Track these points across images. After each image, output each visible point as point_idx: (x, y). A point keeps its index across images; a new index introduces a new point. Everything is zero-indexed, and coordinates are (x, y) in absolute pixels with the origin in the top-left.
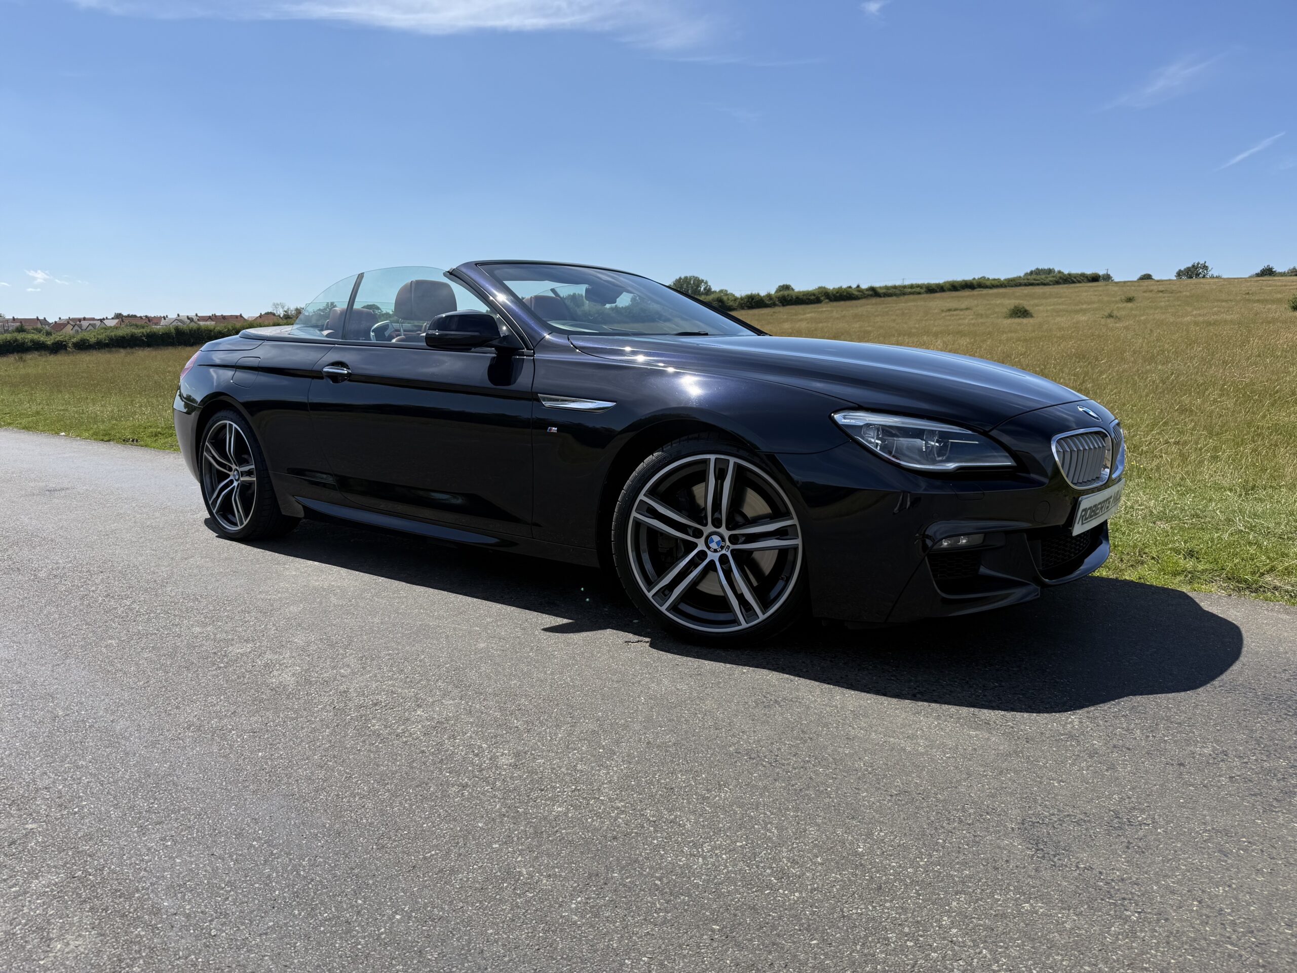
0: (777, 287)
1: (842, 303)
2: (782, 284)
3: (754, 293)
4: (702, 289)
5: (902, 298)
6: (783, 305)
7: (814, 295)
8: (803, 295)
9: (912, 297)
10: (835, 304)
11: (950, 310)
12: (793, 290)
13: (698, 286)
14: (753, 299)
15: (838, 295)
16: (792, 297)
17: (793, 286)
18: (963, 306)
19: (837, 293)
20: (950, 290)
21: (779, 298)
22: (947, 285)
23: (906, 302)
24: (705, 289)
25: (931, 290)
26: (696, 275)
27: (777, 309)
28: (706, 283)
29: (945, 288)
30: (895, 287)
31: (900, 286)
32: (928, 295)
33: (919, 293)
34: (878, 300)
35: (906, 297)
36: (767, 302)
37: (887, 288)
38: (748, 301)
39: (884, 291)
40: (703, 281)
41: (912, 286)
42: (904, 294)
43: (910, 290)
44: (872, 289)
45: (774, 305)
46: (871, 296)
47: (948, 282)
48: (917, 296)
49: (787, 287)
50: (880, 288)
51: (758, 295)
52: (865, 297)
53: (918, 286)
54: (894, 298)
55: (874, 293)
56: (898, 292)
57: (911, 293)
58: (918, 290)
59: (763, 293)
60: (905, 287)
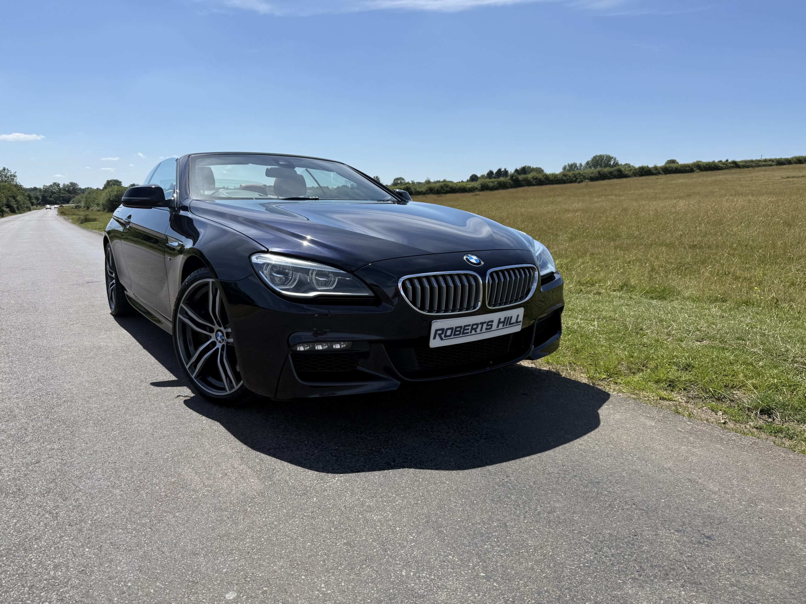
0: (666, 161)
1: (710, 172)
2: (669, 159)
3: (644, 165)
4: (612, 163)
5: (756, 168)
6: (666, 174)
7: (689, 167)
8: (681, 167)
9: (764, 168)
10: (705, 173)
11: (788, 177)
12: (677, 163)
13: (610, 161)
14: (643, 170)
15: (707, 166)
16: (672, 168)
17: (678, 160)
18: (801, 174)
19: (707, 165)
20: (796, 163)
21: (662, 169)
22: (794, 159)
23: (759, 171)
24: (614, 163)
25: (780, 163)
26: (608, 154)
27: (660, 176)
28: (615, 159)
29: (792, 162)
30: (752, 161)
31: (756, 161)
32: (777, 167)
33: (771, 165)
34: (738, 170)
35: (760, 168)
36: (654, 172)
37: (746, 162)
38: (639, 171)
39: (742, 164)
40: (612, 158)
41: (765, 161)
42: (759, 166)
43: (763, 163)
44: (734, 163)
45: (659, 173)
46: (733, 167)
47: (795, 157)
48: (767, 168)
49: (673, 162)
50: (741, 162)
51: (647, 167)
52: (728, 168)
53: (771, 160)
54: (750, 169)
55: (736, 165)
56: (754, 164)
57: (764, 165)
58: (770, 163)
59: (651, 166)
60: (760, 161)
